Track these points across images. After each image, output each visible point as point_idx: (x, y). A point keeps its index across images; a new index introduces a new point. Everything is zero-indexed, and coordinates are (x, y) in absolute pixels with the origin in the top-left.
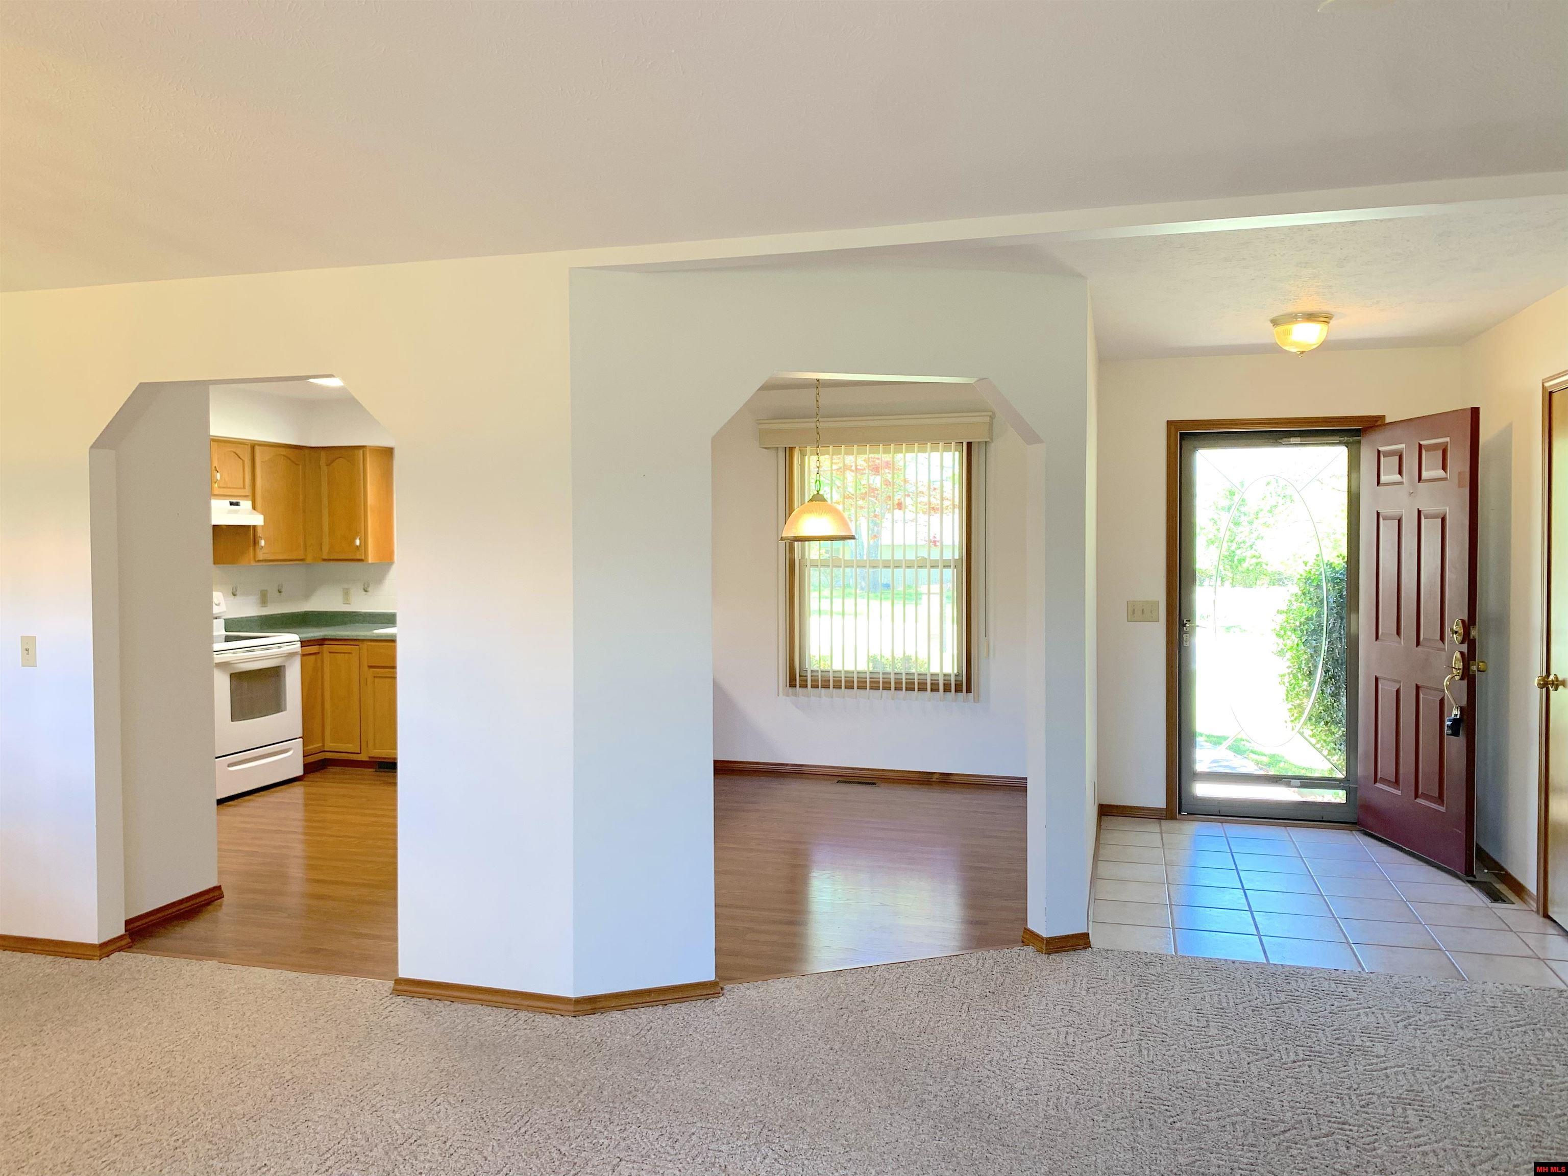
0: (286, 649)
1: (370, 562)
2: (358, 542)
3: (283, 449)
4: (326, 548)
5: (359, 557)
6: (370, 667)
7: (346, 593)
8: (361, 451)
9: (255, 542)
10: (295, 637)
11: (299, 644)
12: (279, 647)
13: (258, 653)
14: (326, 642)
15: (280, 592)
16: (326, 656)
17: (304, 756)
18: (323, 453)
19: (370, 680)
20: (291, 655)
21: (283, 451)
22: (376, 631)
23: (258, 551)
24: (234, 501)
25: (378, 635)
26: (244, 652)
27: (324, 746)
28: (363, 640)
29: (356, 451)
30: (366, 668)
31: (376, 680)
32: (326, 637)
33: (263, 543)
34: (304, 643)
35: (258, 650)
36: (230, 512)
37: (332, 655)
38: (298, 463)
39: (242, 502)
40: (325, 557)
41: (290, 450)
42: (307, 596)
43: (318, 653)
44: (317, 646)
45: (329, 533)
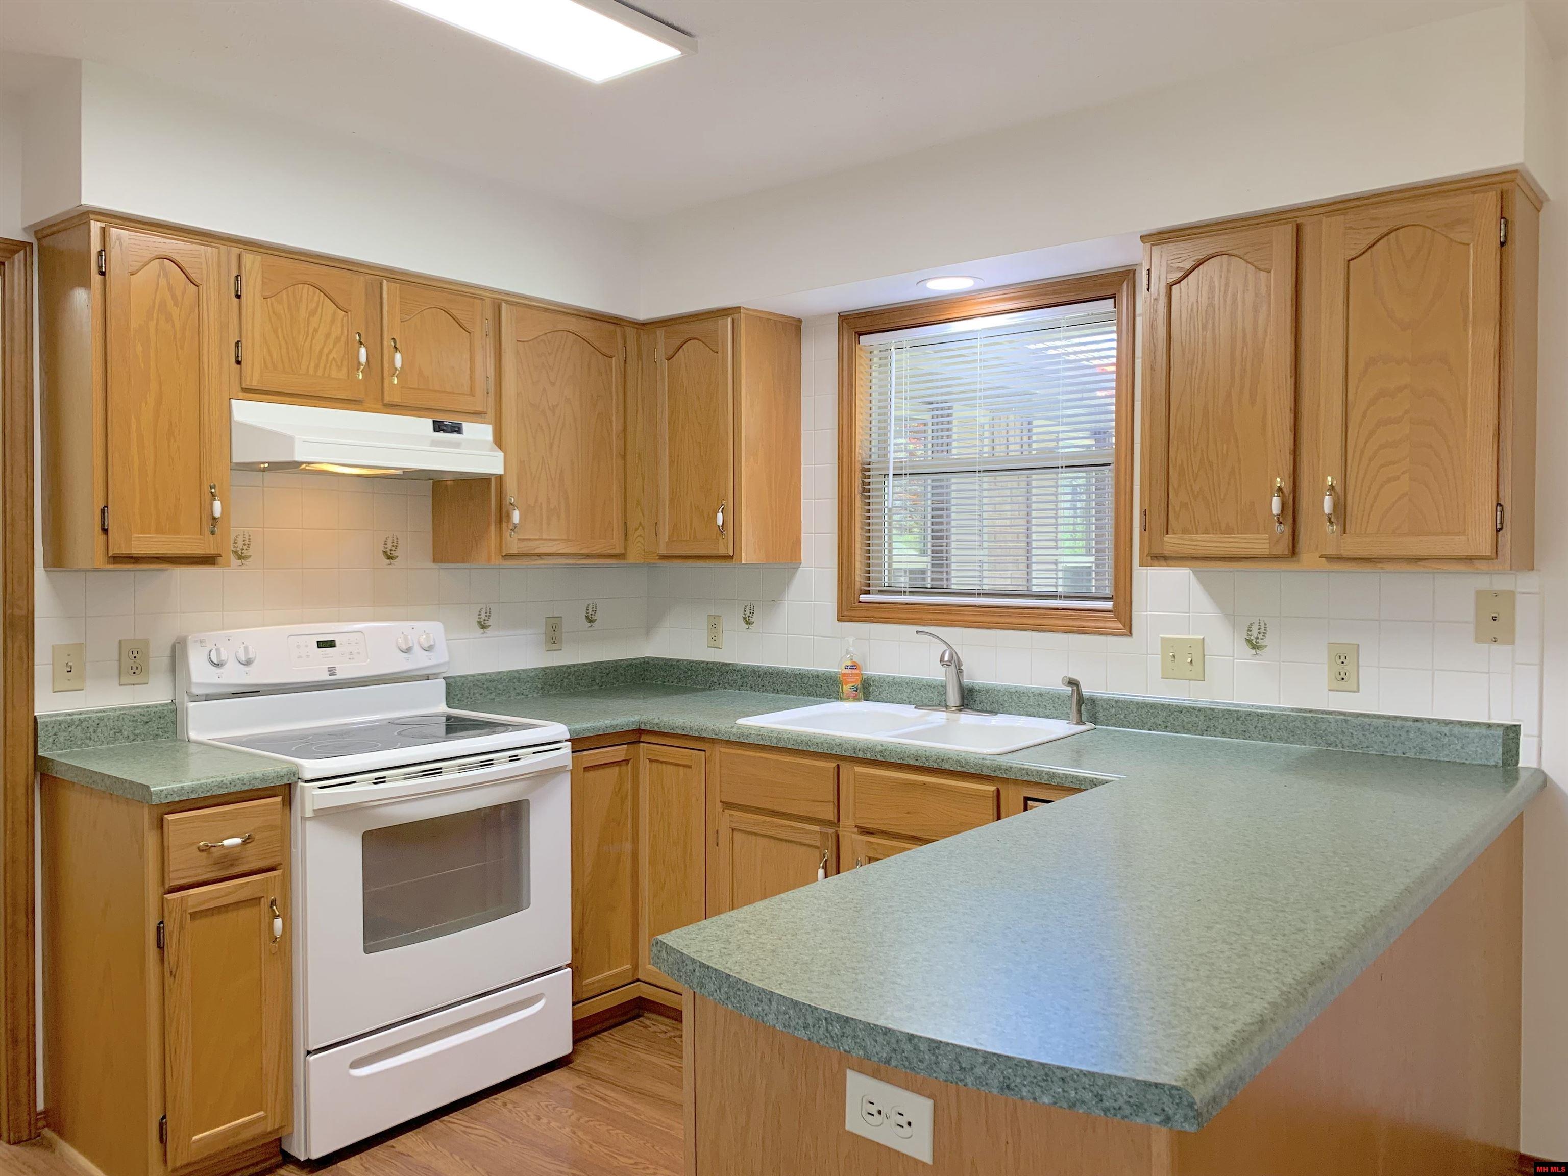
0: (530, 762)
1: (743, 562)
2: (722, 519)
3: (574, 319)
4: (665, 536)
5: (722, 552)
6: (727, 805)
7: (714, 626)
8: (730, 320)
9: (502, 516)
10: (557, 730)
11: (567, 748)
12: (514, 759)
13: (453, 775)
14: (643, 738)
15: (590, 621)
18: (660, 333)
19: (724, 835)
20: (545, 776)
21: (573, 324)
22: (742, 721)
23: (507, 534)
24: (447, 419)
25: (745, 732)
26: (408, 777)
27: (635, 968)
28: (713, 741)
29: (721, 322)
30: (719, 806)
31: (738, 836)
33: (516, 516)
34: (579, 744)
35: (451, 770)
36: (434, 443)
37: (655, 765)
38: (609, 354)
39: (466, 426)
40: (663, 551)
41: (590, 322)
42: (649, 628)
43: (627, 761)
44: (626, 746)
45: (671, 500)
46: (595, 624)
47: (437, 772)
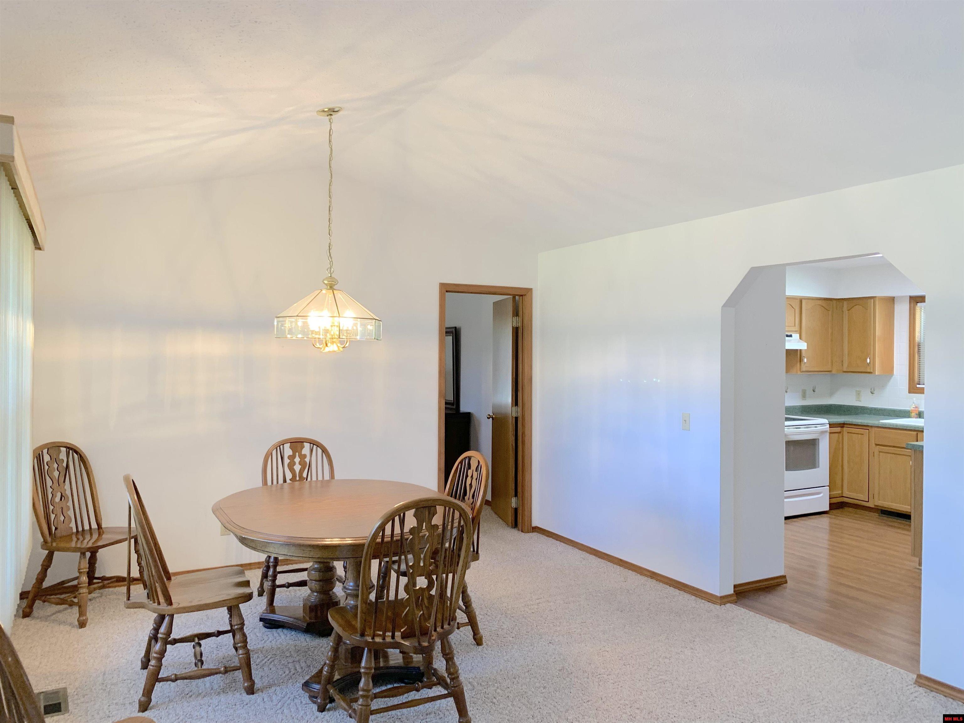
0: (820, 428)
1: (876, 374)
2: (868, 361)
3: (820, 301)
4: (845, 365)
5: (869, 371)
6: (877, 445)
7: (858, 394)
8: (872, 300)
9: (801, 360)
10: (825, 421)
11: (828, 426)
12: (816, 427)
13: (802, 429)
14: (845, 426)
15: (814, 391)
16: (845, 434)
17: (830, 498)
18: (845, 303)
19: (876, 453)
20: (823, 432)
21: (820, 302)
22: (881, 421)
23: (802, 365)
24: (789, 334)
25: (883, 424)
26: (794, 428)
27: (842, 493)
28: (872, 427)
29: (869, 300)
30: (874, 445)
31: (881, 454)
32: (846, 423)
33: (805, 360)
34: (831, 425)
35: (803, 428)
37: (849, 434)
38: (829, 310)
39: (793, 335)
40: (845, 370)
41: (824, 301)
42: (831, 394)
43: (840, 432)
44: (840, 428)
45: (848, 354)
46: (815, 392)
47: (799, 428)
